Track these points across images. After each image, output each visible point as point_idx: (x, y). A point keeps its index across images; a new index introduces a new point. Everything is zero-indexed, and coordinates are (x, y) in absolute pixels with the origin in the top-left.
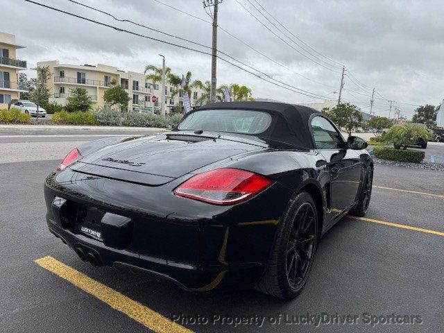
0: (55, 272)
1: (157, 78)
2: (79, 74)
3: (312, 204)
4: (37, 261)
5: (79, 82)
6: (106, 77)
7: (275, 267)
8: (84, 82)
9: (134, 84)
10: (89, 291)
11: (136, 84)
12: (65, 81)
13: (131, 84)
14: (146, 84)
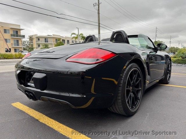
0: (19, 108)
1: (76, 38)
2: (45, 39)
3: (139, 70)
4: (12, 104)
5: (45, 42)
6: (56, 39)
7: (120, 98)
8: (47, 42)
9: (67, 41)
10: (31, 115)
11: (68, 41)
12: (40, 42)
13: (66, 42)
14: (72, 41)
